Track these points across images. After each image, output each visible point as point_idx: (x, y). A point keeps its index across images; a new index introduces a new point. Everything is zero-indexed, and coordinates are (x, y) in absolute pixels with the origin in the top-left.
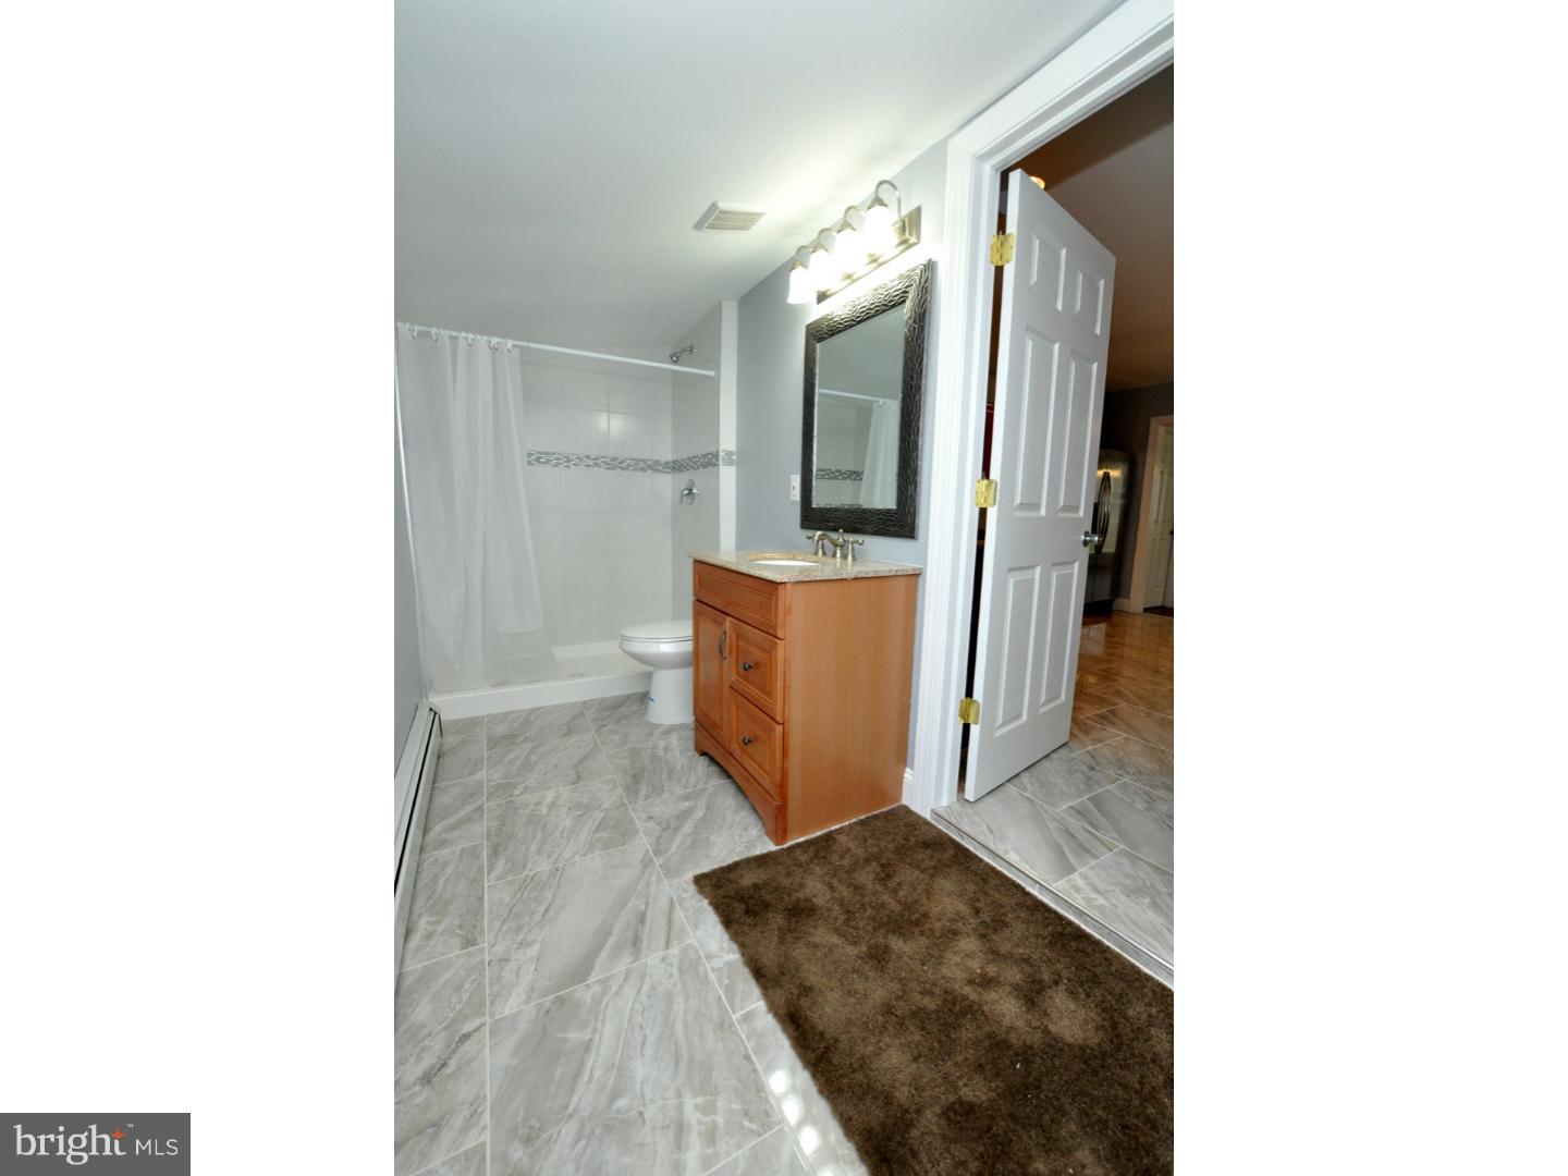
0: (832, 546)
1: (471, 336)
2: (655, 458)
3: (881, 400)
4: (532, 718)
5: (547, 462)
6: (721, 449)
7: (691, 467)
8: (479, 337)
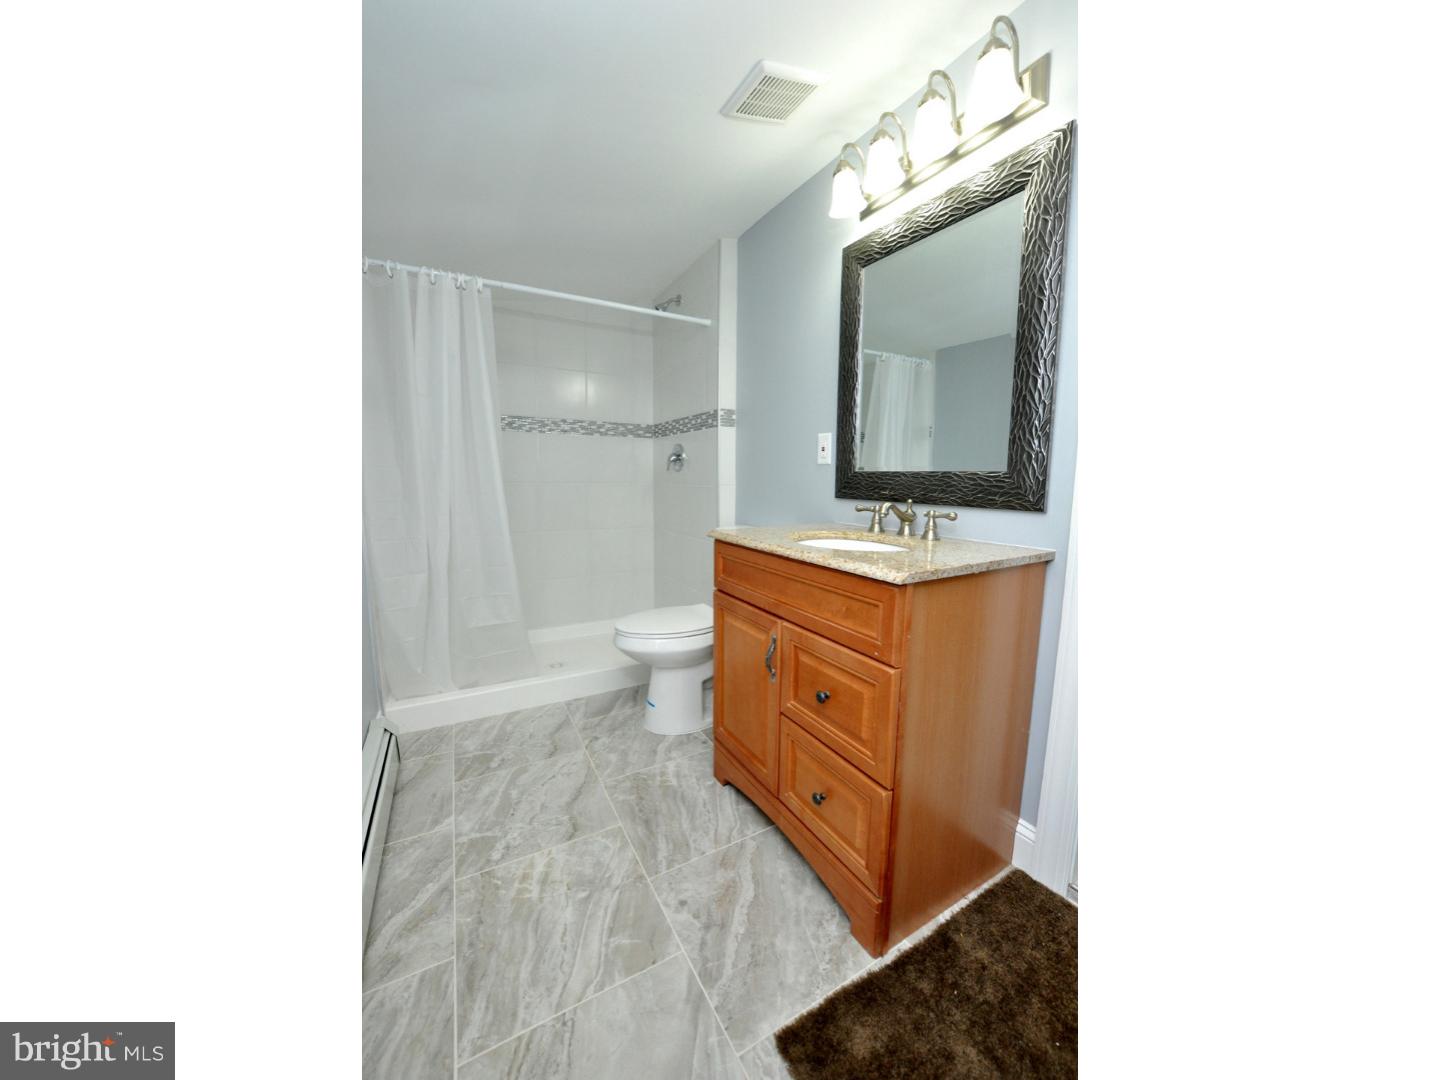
0: (898, 521)
1: (434, 272)
2: (637, 422)
3: (885, 354)
4: (509, 728)
5: (520, 427)
6: (719, 408)
7: (678, 429)
8: (443, 273)
